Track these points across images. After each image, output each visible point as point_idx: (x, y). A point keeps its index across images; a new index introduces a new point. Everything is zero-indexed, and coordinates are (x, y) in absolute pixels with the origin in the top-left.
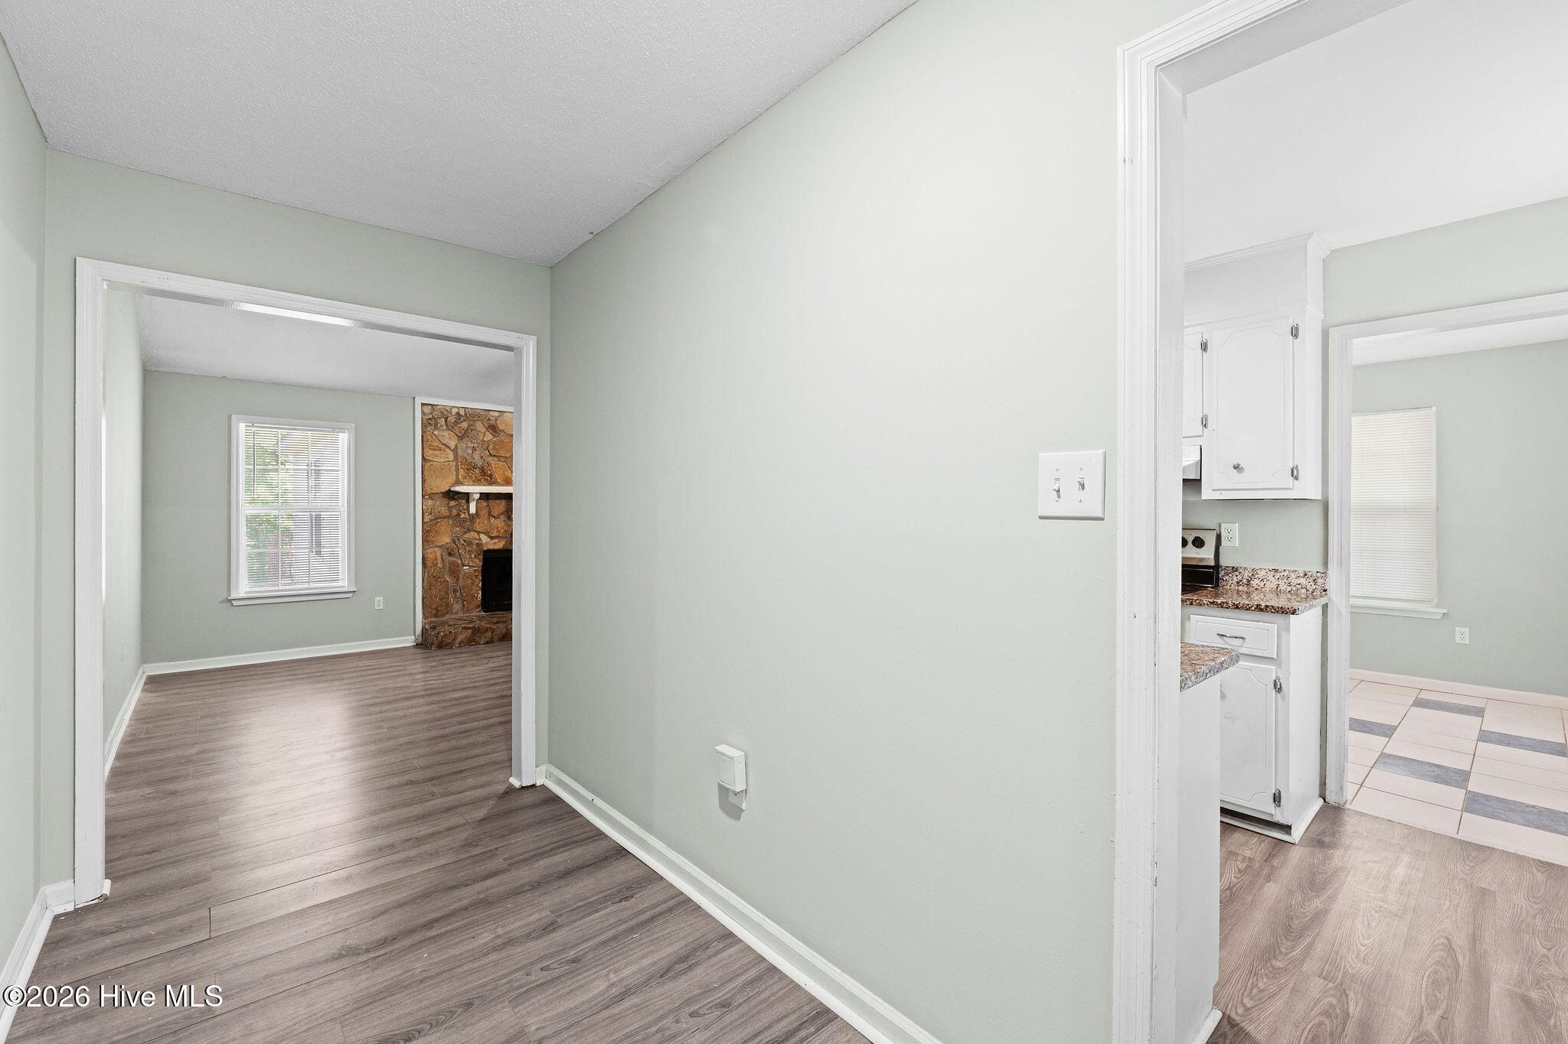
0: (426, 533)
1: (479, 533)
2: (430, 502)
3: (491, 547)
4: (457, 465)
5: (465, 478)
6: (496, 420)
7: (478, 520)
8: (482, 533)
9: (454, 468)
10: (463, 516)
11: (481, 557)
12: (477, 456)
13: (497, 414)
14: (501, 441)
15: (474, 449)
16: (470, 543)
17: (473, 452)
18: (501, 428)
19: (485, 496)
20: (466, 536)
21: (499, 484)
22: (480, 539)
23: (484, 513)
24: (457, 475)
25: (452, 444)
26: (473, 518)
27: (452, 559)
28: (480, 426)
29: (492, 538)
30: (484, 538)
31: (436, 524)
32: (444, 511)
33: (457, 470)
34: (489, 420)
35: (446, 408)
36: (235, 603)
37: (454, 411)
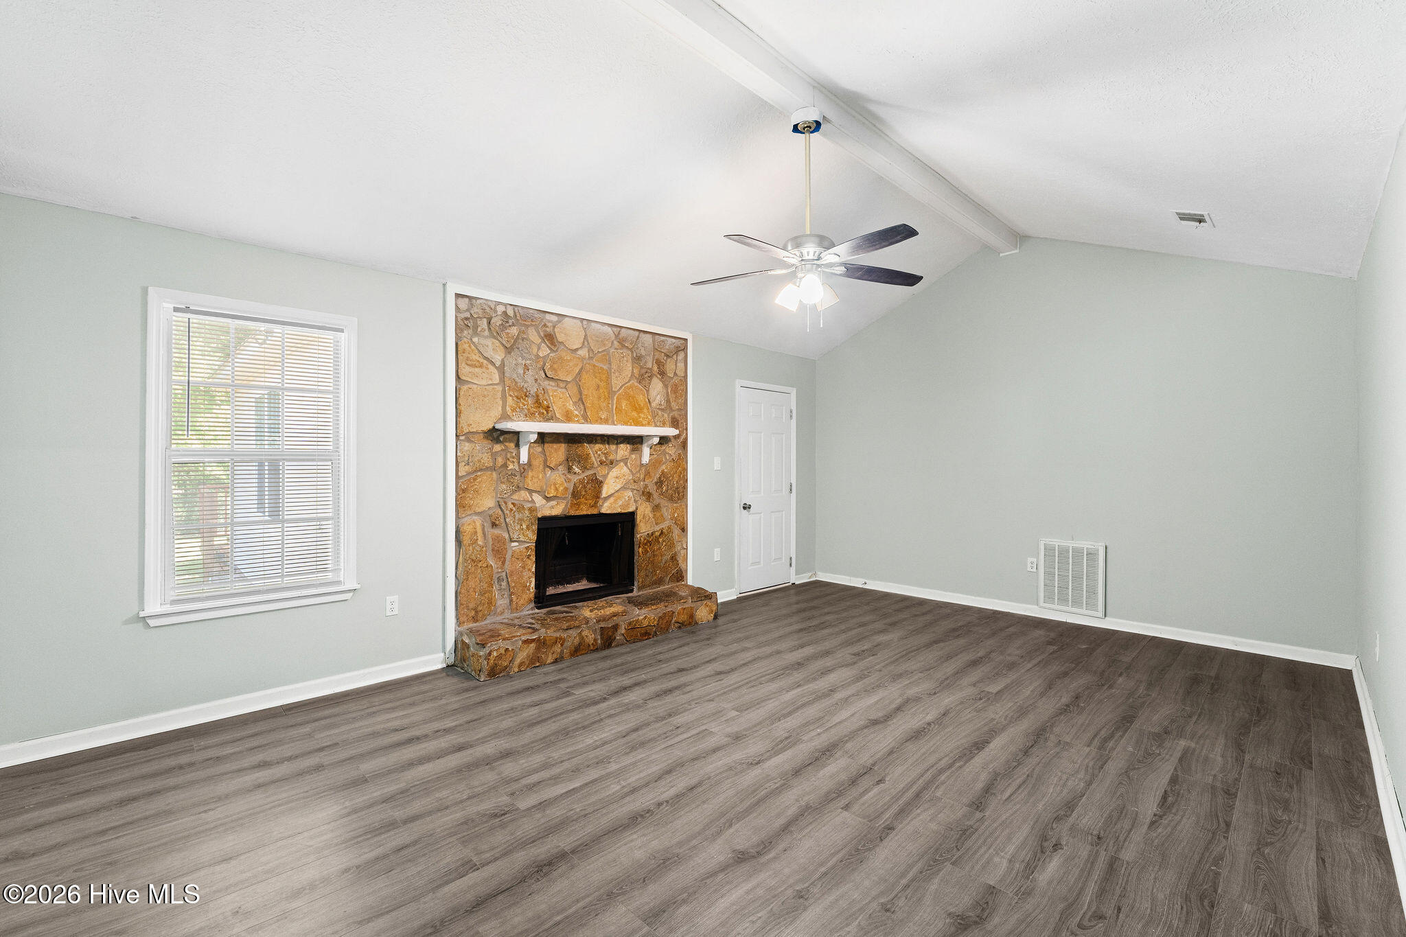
0: (461, 492)
1: (531, 491)
2: (467, 446)
3: (547, 512)
4: (504, 390)
5: (513, 410)
6: (554, 327)
7: (530, 474)
8: (536, 492)
9: (499, 395)
10: (511, 467)
11: (535, 527)
12: (529, 377)
13: (555, 318)
14: (560, 358)
15: (526, 368)
16: (520, 508)
17: (524, 373)
18: (560, 340)
19: (543, 437)
20: (515, 497)
21: (558, 420)
22: (533, 501)
23: (538, 462)
24: (504, 407)
25: (498, 358)
26: (524, 469)
27: (497, 531)
28: (533, 335)
29: (548, 499)
30: (538, 500)
31: (475, 479)
32: (487, 460)
33: (504, 398)
34: (545, 325)
35: (490, 303)
36: (152, 622)
37: (500, 309)
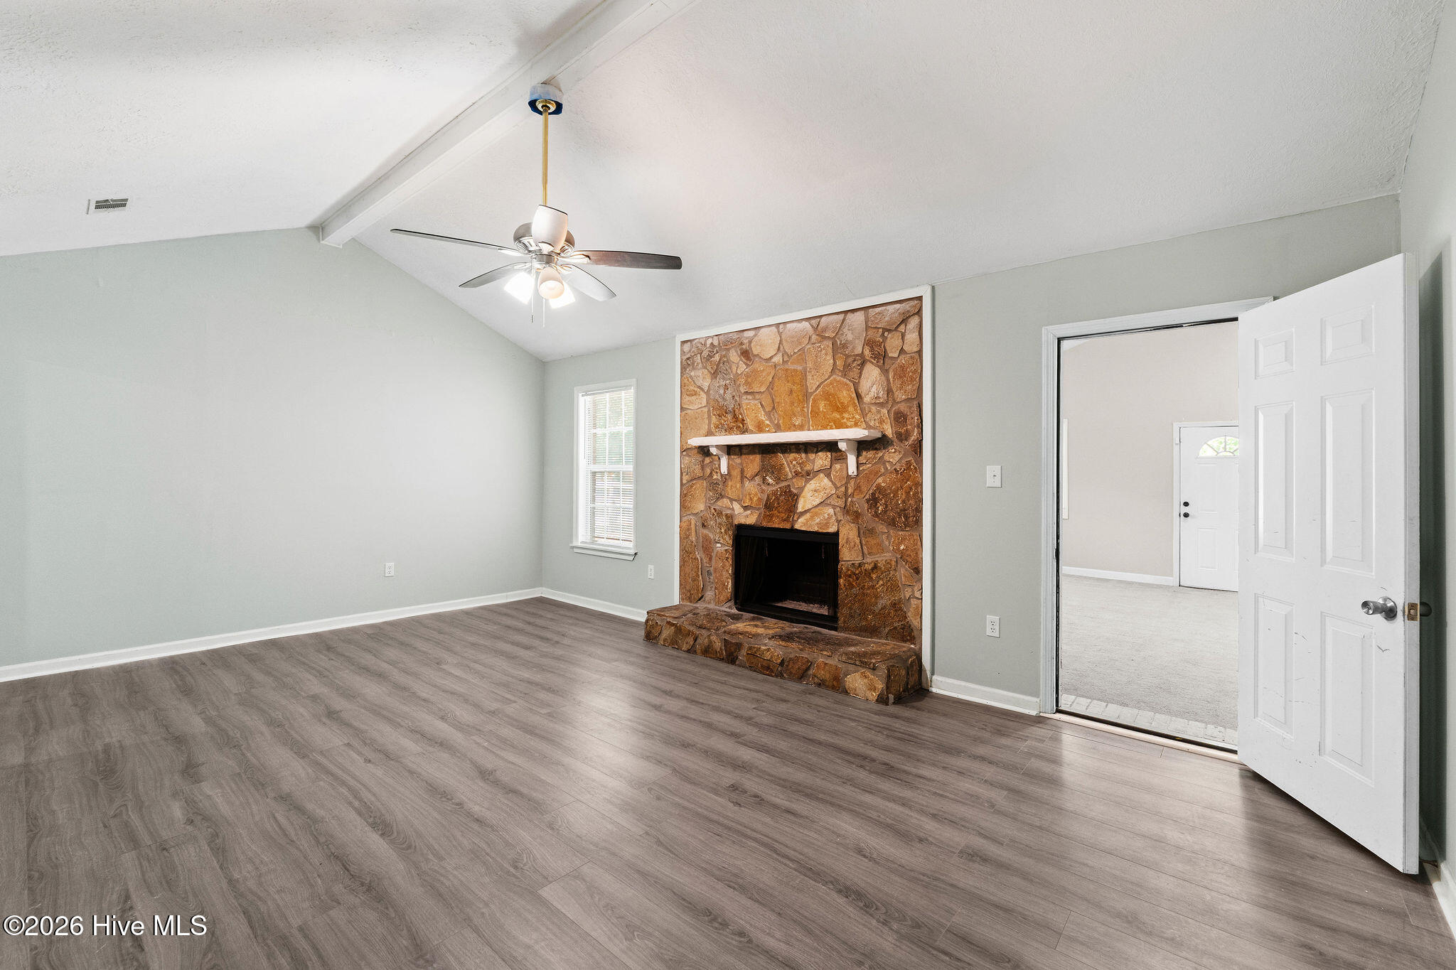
0: (683, 496)
1: (732, 500)
2: (687, 460)
3: (743, 521)
4: (709, 411)
5: (717, 427)
6: (750, 342)
7: (730, 483)
8: (735, 500)
9: (706, 416)
10: (715, 477)
11: (731, 533)
12: (728, 396)
13: (751, 334)
14: (755, 371)
15: (726, 387)
16: (720, 514)
17: (725, 392)
18: (755, 353)
19: (730, 450)
20: (719, 503)
21: (752, 432)
22: (733, 509)
23: (736, 473)
24: (710, 423)
25: (706, 385)
26: (725, 478)
27: (706, 531)
28: (734, 356)
29: (746, 508)
30: (737, 508)
31: (692, 487)
32: (698, 472)
33: (709, 417)
34: (742, 344)
35: (701, 340)
36: (576, 550)
37: (709, 342)
